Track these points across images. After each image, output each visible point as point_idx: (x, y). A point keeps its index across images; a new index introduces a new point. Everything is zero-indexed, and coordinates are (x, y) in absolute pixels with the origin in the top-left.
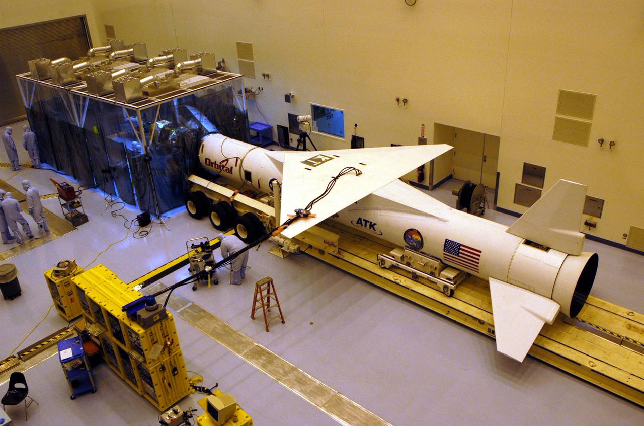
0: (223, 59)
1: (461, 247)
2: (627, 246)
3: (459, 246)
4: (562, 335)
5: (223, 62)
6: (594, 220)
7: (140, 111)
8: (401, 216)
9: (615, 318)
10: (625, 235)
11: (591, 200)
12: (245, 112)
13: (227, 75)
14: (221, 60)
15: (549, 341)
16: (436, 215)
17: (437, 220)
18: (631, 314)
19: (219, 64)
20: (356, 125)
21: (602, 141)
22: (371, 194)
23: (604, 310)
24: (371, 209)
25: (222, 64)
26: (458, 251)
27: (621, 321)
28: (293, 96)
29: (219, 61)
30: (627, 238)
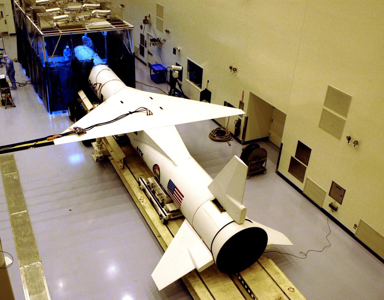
0: (150, 15)
1: (175, 189)
2: (355, 235)
3: (175, 188)
4: (216, 284)
5: (149, 16)
6: (337, 204)
7: (45, 37)
8: (155, 153)
9: (275, 288)
10: (355, 226)
11: (337, 186)
12: (133, 54)
13: (126, 25)
14: (148, 15)
15: (203, 285)
16: (172, 159)
17: (172, 163)
18: (291, 290)
19: (146, 17)
20: (208, 81)
21: (349, 139)
22: (143, 131)
23: (272, 278)
24: (143, 143)
25: (148, 18)
26: (173, 191)
27: (277, 291)
28: (179, 50)
29: (146, 15)
30: (356, 228)
